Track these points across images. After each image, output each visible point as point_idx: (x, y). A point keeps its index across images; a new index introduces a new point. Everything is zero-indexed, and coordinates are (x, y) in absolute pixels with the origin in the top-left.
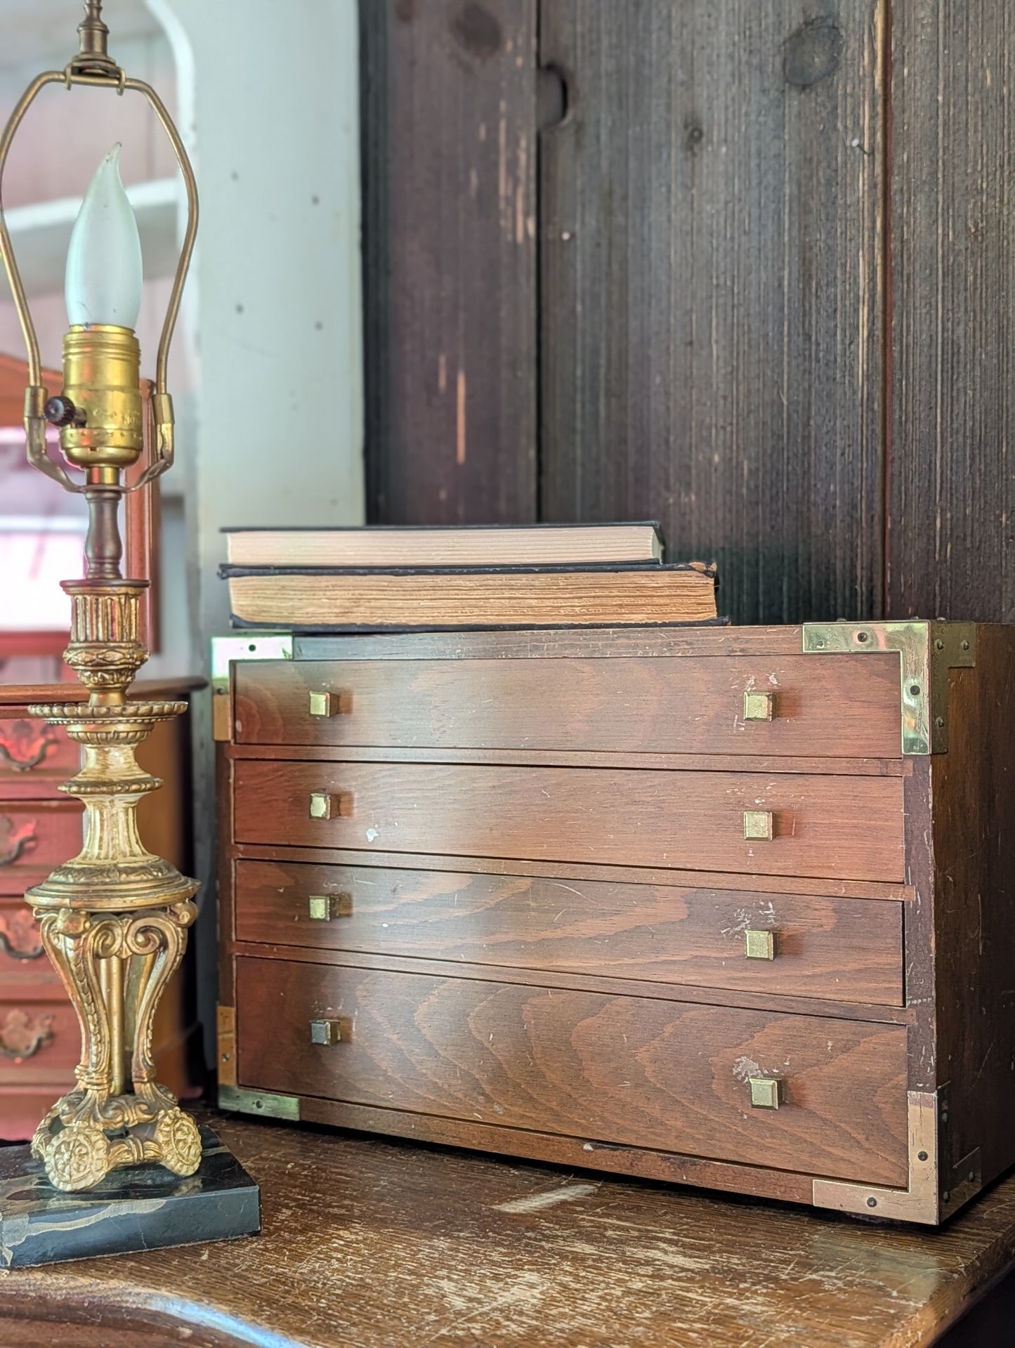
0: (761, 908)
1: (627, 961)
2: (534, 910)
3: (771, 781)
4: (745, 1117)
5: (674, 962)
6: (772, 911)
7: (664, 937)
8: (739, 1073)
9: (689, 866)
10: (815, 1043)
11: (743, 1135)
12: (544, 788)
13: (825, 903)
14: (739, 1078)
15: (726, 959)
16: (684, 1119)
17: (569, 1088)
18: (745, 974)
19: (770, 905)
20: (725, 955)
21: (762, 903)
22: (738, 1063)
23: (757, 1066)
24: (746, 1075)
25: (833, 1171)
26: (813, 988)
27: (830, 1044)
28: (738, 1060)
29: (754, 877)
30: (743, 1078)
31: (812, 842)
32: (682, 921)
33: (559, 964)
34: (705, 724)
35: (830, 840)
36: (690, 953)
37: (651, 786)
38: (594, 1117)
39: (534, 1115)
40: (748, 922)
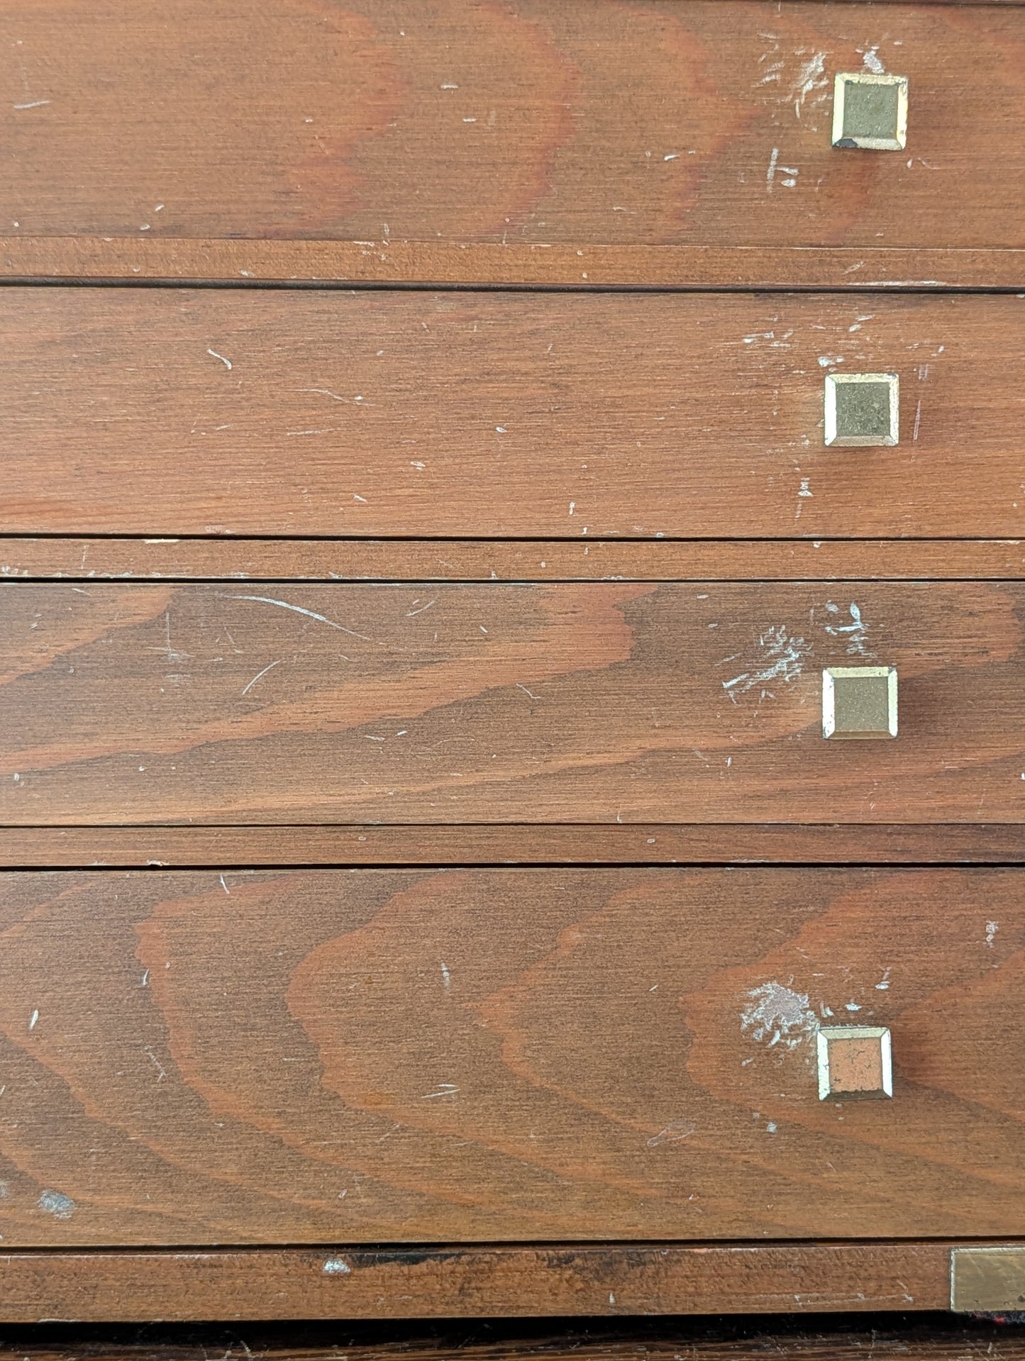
0: (834, 620)
1: (459, 778)
2: (176, 668)
3: (862, 311)
4: (772, 1128)
5: (598, 770)
6: (859, 625)
7: (566, 711)
8: (760, 1024)
9: (638, 530)
10: (954, 928)
11: (765, 1173)
12: (217, 343)
13: (994, 597)
14: (759, 1035)
15: (736, 751)
16: (607, 1156)
17: (276, 1124)
18: (788, 783)
19: (855, 611)
20: (735, 741)
21: (833, 608)
22: (757, 999)
23: (805, 1001)
24: (777, 1026)
25: (992, 1224)
26: (962, 800)
27: (992, 927)
28: (756, 992)
29: (816, 544)
30: (770, 1036)
31: (963, 454)
32: (615, 666)
33: (258, 803)
34: (689, 169)
35: (1007, 446)
36: (638, 743)
37: (533, 333)
38: (350, 1185)
39: (167, 1209)
40: (795, 656)
